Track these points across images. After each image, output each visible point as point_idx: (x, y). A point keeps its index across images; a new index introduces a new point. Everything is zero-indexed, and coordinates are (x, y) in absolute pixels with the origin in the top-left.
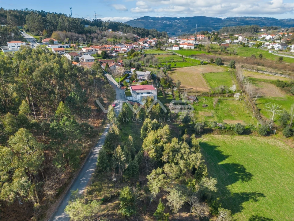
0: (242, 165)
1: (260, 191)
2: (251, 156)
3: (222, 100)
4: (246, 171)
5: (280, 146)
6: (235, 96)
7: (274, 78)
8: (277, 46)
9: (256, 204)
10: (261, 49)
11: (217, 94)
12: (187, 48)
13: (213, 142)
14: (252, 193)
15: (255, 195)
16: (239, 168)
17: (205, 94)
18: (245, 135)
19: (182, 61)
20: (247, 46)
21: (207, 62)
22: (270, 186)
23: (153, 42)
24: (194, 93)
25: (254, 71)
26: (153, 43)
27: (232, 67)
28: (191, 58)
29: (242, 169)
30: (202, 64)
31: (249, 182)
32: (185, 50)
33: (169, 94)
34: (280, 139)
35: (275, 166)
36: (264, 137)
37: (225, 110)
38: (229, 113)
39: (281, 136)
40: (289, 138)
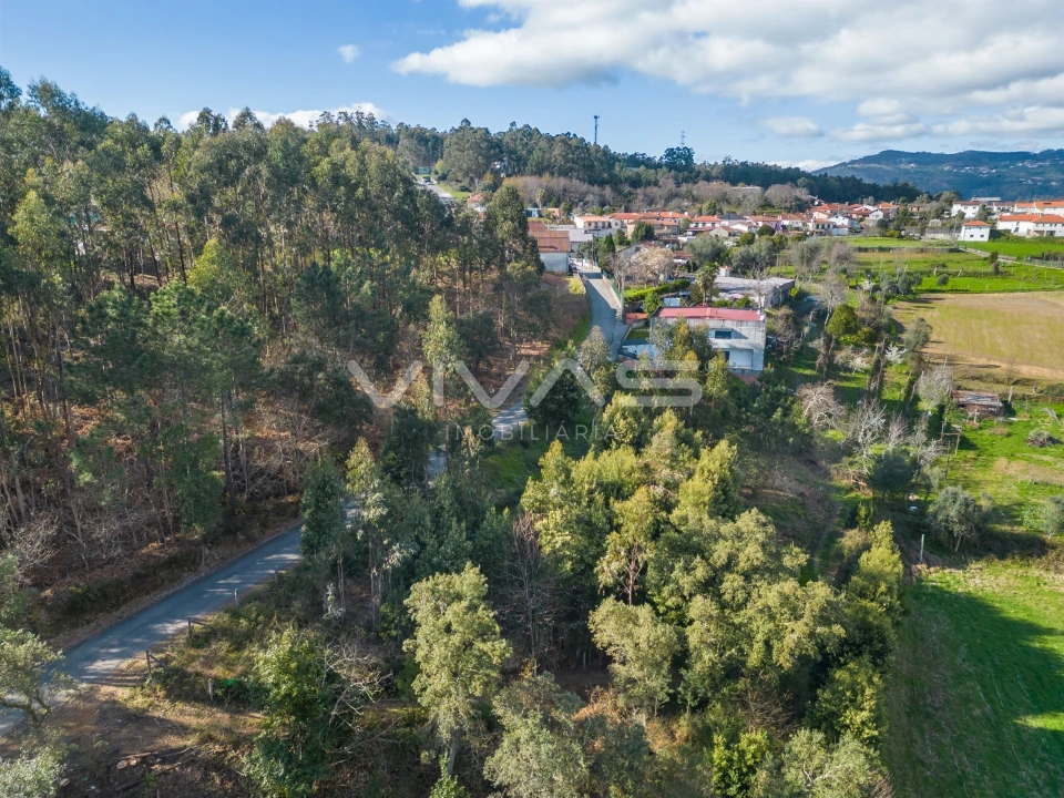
12: (1033, 233)
13: (1030, 604)
23: (875, 211)
24: (997, 382)
28: (1037, 265)
32: (1020, 240)
33: (850, 370)
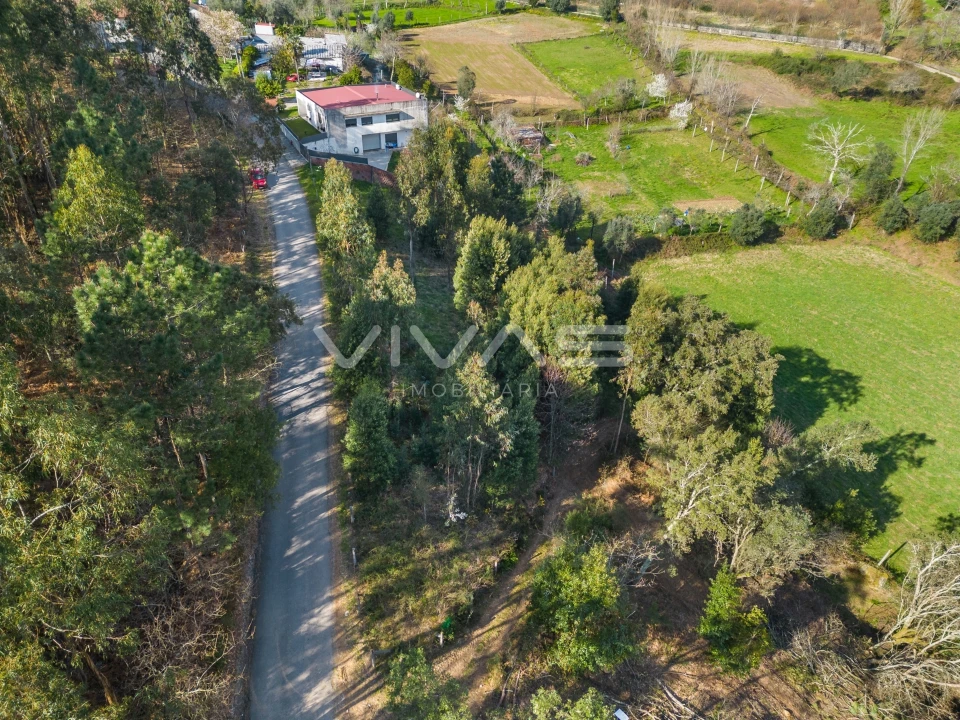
0: (810, 350)
1: (909, 427)
2: (814, 313)
3: (631, 133)
4: (829, 366)
5: (881, 266)
6: (673, 113)
7: (762, 44)
9: (921, 473)
11: (609, 112)
13: (676, 285)
14: (891, 438)
15: (904, 443)
16: (804, 360)
17: (569, 118)
18: (764, 245)
21: (515, 4)
22: (926, 405)
24: (526, 115)
25: (686, 26)
27: (611, 16)
29: (814, 363)
30: (502, 9)
31: (859, 403)
34: (868, 241)
35: (900, 332)
36: (823, 242)
37: (658, 169)
38: (675, 175)
39: (870, 231)
40: (895, 236)
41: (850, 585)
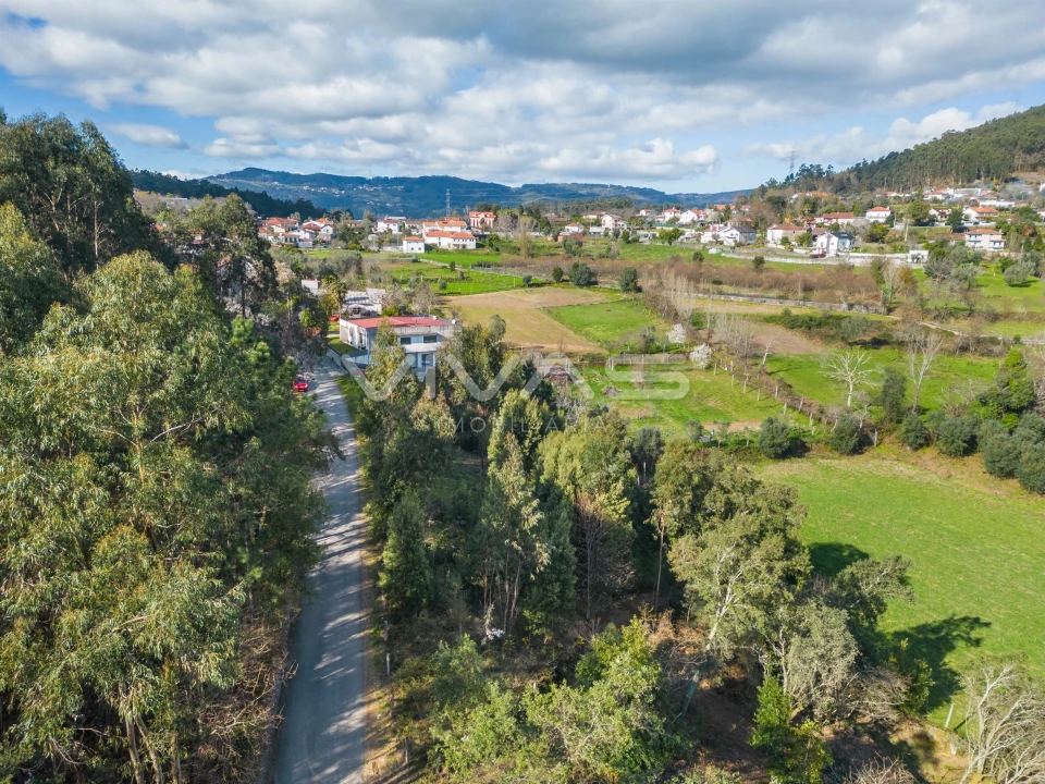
0: (851, 546)
1: (961, 611)
2: (851, 515)
5: (912, 478)
6: (693, 355)
7: (773, 308)
8: (728, 234)
9: (981, 652)
10: (682, 246)
12: (452, 247)
14: (945, 622)
15: (958, 626)
16: (846, 554)
17: (593, 360)
18: (793, 459)
19: (456, 280)
20: (636, 241)
21: (541, 279)
22: (976, 593)
23: (326, 228)
25: (700, 295)
26: (323, 232)
27: (630, 287)
28: (481, 271)
30: (529, 283)
32: (445, 252)
34: (895, 457)
35: (939, 532)
36: (850, 457)
39: (895, 448)
40: (920, 452)
41: (920, 753)
